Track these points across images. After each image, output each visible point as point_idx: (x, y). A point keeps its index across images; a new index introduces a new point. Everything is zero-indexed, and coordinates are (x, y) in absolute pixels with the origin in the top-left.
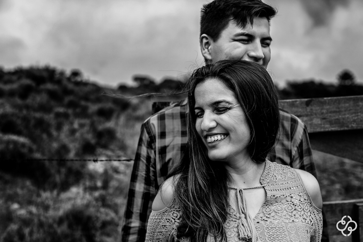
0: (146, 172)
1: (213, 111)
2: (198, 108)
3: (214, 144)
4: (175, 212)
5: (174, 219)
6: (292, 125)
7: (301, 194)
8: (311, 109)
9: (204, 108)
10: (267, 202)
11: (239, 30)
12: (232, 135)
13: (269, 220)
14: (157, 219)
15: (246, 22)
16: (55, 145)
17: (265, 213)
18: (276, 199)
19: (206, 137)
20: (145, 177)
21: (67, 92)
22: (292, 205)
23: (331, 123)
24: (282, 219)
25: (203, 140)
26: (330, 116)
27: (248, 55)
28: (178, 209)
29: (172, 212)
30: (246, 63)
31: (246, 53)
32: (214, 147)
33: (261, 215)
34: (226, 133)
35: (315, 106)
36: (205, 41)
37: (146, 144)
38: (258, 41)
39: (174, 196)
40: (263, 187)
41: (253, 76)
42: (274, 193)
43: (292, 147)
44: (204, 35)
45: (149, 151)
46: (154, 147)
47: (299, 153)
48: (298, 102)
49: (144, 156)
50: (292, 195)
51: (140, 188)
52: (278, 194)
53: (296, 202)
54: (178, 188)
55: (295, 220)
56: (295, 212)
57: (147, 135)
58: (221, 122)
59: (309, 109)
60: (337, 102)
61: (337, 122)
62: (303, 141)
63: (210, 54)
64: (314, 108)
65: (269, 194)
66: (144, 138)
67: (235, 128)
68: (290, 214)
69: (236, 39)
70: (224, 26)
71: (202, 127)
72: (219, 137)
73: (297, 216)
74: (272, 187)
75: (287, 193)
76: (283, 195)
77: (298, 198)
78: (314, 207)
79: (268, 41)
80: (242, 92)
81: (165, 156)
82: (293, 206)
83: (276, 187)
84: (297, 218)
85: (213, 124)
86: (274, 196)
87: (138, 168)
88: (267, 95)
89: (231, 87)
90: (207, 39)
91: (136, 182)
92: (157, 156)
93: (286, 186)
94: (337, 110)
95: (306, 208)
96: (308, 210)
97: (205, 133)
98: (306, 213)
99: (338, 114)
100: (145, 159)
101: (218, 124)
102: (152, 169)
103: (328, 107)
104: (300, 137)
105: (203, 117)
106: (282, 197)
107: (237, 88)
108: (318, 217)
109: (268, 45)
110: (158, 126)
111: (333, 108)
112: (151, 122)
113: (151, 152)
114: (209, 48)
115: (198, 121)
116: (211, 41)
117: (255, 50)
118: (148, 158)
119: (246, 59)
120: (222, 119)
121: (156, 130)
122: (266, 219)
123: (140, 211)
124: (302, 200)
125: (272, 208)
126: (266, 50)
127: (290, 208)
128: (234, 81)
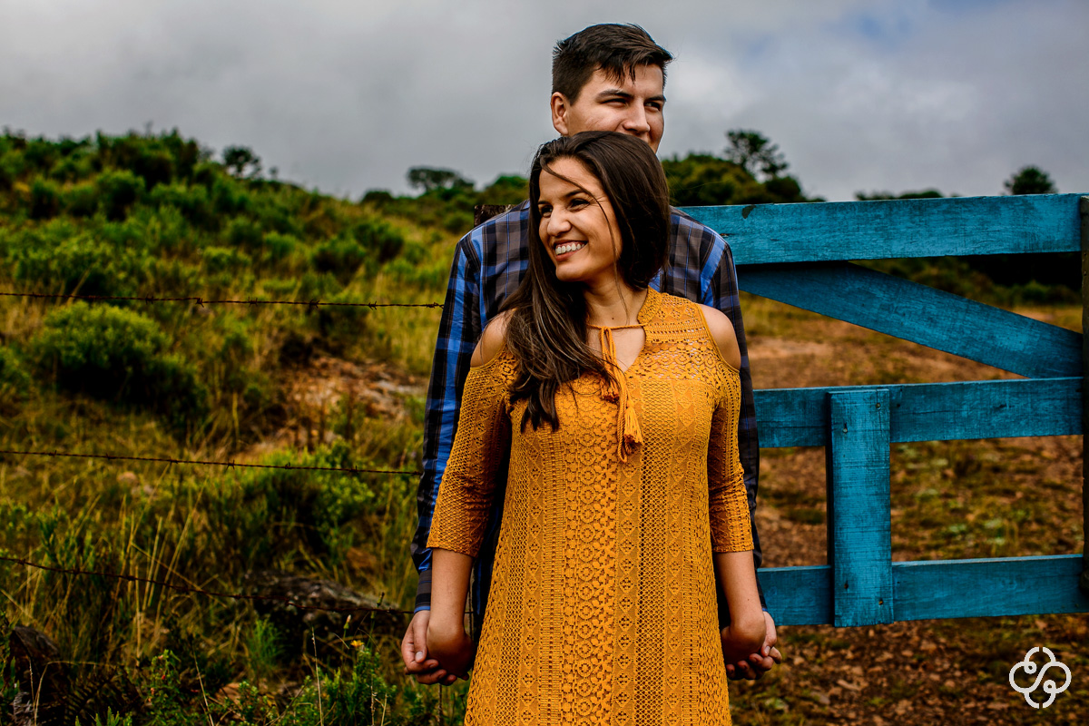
0: (464, 319)
1: (566, 208)
2: (542, 203)
3: (565, 255)
4: (507, 365)
5: (506, 376)
6: (702, 242)
7: (702, 341)
8: (752, 223)
9: (553, 202)
10: (647, 350)
11: (611, 86)
12: (592, 242)
13: (648, 374)
14: (478, 380)
15: (624, 75)
16: (216, 341)
17: (643, 364)
18: (661, 345)
19: (554, 247)
20: (463, 329)
21: (229, 207)
22: (685, 355)
23: (786, 247)
24: (668, 374)
25: (550, 252)
26: (786, 236)
27: (623, 127)
28: (512, 361)
29: (502, 366)
30: (620, 136)
31: (620, 124)
32: (565, 260)
33: (637, 367)
34: (584, 240)
35: (759, 217)
36: (558, 103)
37: (463, 273)
38: (639, 103)
39: (505, 340)
40: (642, 327)
41: (629, 157)
42: (657, 336)
43: (702, 279)
44: (557, 94)
45: (469, 285)
46: (477, 278)
47: (714, 288)
48: (727, 211)
49: (461, 294)
50: (688, 341)
51: (455, 347)
52: (663, 337)
53: (694, 351)
54: (513, 329)
55: (688, 376)
56: (689, 365)
57: (465, 259)
58: (577, 224)
59: (747, 221)
60: (799, 211)
61: (798, 246)
62: (722, 268)
63: (566, 125)
64: (755, 221)
65: (650, 337)
66: (459, 264)
67: (597, 233)
68: (682, 367)
69: (604, 100)
70: (586, 80)
71: (549, 230)
72: (573, 246)
73: (692, 370)
74: (656, 328)
75: (679, 337)
76: (673, 340)
77: (698, 346)
78: (724, 363)
79: (659, 102)
80: (612, 180)
81: (495, 292)
82: (687, 357)
83: (663, 328)
84: (693, 374)
85: (565, 226)
86: (658, 340)
87: (451, 315)
88: (649, 186)
89: (595, 172)
90: (561, 100)
91: (448, 337)
92: (481, 292)
93: (679, 327)
94: (798, 225)
95: (710, 362)
96: (713, 365)
97: (553, 240)
98: (708, 369)
99: (799, 231)
100: (463, 298)
101: (572, 226)
102: (474, 313)
103: (782, 220)
104: (717, 263)
105: (549, 217)
106: (671, 342)
107: (604, 173)
108: (730, 381)
109: (659, 107)
110: (485, 244)
111: (790, 221)
112: (473, 239)
113: (473, 287)
114: (564, 115)
115: (544, 222)
116: (567, 105)
117: (635, 117)
118: (468, 297)
119: (621, 131)
120: (578, 219)
121: (481, 251)
122: (643, 372)
123: (456, 384)
124: (703, 349)
125: (654, 358)
126: (654, 118)
127: (683, 359)
128: (598, 164)
